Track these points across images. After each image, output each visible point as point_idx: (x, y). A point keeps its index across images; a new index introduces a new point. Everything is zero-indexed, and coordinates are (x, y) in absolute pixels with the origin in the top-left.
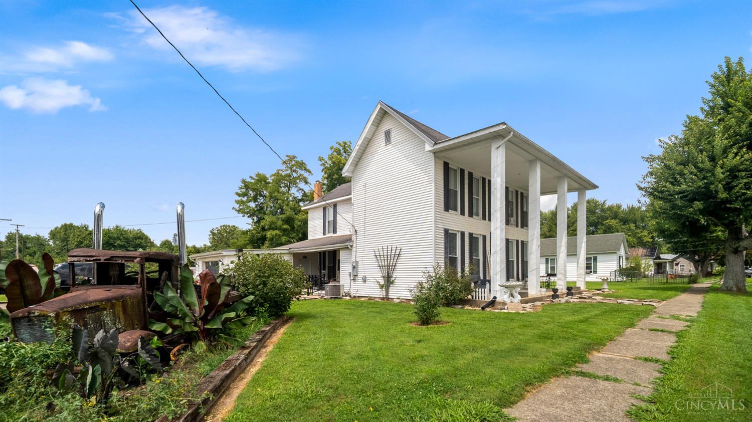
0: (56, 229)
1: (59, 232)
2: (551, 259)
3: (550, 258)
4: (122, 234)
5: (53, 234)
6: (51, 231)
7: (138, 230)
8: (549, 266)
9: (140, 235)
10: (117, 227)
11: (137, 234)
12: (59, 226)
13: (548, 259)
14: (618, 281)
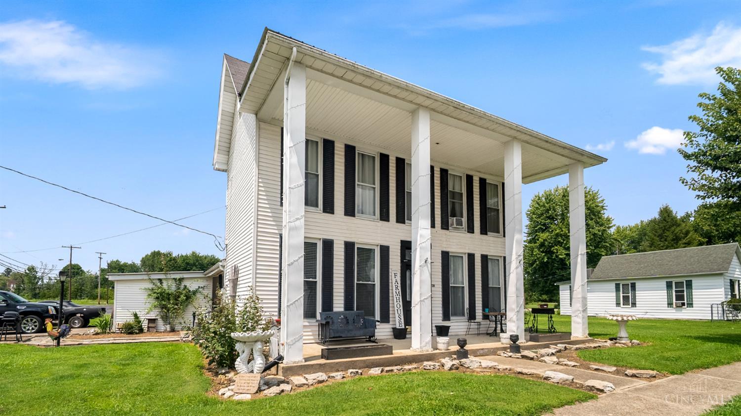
0: (146, 256)
1: (148, 260)
2: (623, 285)
3: (622, 283)
4: (197, 261)
5: (144, 261)
6: (143, 258)
7: (211, 256)
8: (621, 295)
9: (213, 260)
10: (194, 253)
11: (211, 260)
12: (149, 254)
13: (619, 284)
14: (728, 320)
